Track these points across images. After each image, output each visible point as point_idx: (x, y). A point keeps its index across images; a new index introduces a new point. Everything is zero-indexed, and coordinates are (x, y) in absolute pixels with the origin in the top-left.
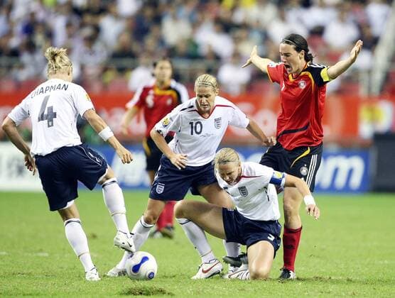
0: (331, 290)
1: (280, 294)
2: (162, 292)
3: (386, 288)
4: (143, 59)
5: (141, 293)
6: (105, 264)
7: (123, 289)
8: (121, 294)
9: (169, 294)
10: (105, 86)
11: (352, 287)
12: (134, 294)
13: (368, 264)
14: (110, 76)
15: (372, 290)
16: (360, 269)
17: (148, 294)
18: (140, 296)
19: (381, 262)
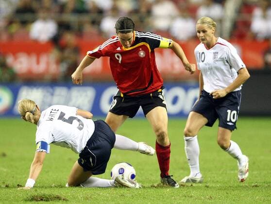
0: (193, 195)
1: (152, 198)
2: (58, 198)
3: (236, 192)
4: (41, 14)
5: (42, 200)
6: (13, 177)
7: (28, 196)
8: (26, 200)
9: (64, 199)
10: (11, 36)
11: (209, 193)
12: (37, 200)
13: (222, 173)
14: (15, 28)
15: (225, 194)
16: (216, 178)
17: (47, 200)
18: (41, 202)
19: (232, 172)
